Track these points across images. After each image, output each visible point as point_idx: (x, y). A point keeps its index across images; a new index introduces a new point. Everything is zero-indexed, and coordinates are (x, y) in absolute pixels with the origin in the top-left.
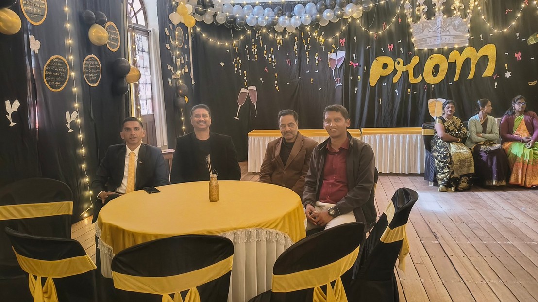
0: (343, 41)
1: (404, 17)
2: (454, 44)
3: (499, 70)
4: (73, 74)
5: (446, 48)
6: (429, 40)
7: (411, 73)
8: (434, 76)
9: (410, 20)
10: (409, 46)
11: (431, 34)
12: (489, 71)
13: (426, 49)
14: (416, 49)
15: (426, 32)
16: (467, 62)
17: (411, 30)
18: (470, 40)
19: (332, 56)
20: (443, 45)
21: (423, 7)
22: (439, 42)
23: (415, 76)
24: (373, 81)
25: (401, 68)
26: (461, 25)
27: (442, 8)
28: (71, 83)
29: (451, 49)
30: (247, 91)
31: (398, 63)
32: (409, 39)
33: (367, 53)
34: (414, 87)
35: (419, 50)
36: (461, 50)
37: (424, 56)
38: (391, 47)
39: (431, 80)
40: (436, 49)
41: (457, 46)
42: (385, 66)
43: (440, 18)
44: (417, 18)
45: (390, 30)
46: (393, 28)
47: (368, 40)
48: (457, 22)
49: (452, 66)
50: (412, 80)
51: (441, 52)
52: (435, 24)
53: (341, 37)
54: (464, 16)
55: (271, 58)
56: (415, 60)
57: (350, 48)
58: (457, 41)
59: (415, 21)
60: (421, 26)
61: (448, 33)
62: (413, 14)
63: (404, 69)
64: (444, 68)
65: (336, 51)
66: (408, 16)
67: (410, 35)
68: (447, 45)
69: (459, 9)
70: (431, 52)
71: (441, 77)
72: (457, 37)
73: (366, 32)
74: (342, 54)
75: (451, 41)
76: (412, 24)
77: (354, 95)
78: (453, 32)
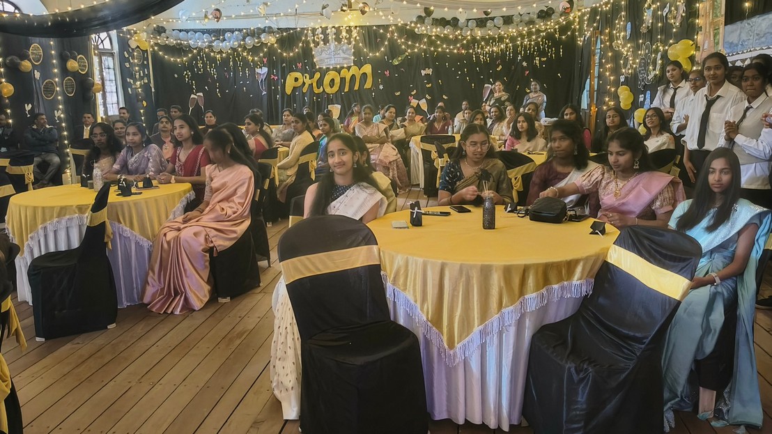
0: (265, 60)
1: (308, 43)
2: (343, 64)
3: (375, 83)
4: (58, 89)
5: (338, 66)
6: (326, 60)
7: (315, 85)
8: (331, 87)
9: (312, 45)
10: (313, 65)
11: (327, 56)
12: (368, 85)
13: (324, 67)
14: (317, 67)
15: (324, 55)
16: (353, 77)
17: (313, 53)
18: (354, 60)
19: (258, 70)
20: (336, 64)
21: (321, 36)
22: (333, 62)
23: (318, 88)
24: (288, 91)
25: (308, 81)
26: (347, 49)
27: (334, 37)
28: (57, 94)
29: (343, 68)
30: (196, 97)
31: (306, 77)
32: (313, 60)
33: (283, 69)
34: (318, 95)
35: (320, 68)
36: (349, 68)
37: (324, 72)
38: (300, 65)
39: (328, 90)
40: (331, 67)
41: (345, 66)
42: (296, 79)
43: (333, 44)
44: (317, 44)
45: (298, 53)
46: (301, 50)
47: (283, 60)
48: (344, 48)
49: (343, 80)
50: (316, 91)
51: (335, 69)
52: (330, 48)
53: (264, 57)
54: (349, 43)
55: (213, 71)
56: (317, 75)
57: (271, 65)
58: (345, 61)
59: (316, 47)
60: (320, 50)
61: (339, 56)
62: (314, 41)
63: (310, 82)
64: (337, 81)
65: (261, 67)
66: (311, 42)
67: (313, 57)
68: (339, 64)
69: (346, 39)
70: (328, 69)
71: (336, 88)
72: (345, 58)
73: (281, 54)
74: (265, 70)
75: (341, 61)
76: (313, 48)
77: (276, 101)
78: (343, 55)
